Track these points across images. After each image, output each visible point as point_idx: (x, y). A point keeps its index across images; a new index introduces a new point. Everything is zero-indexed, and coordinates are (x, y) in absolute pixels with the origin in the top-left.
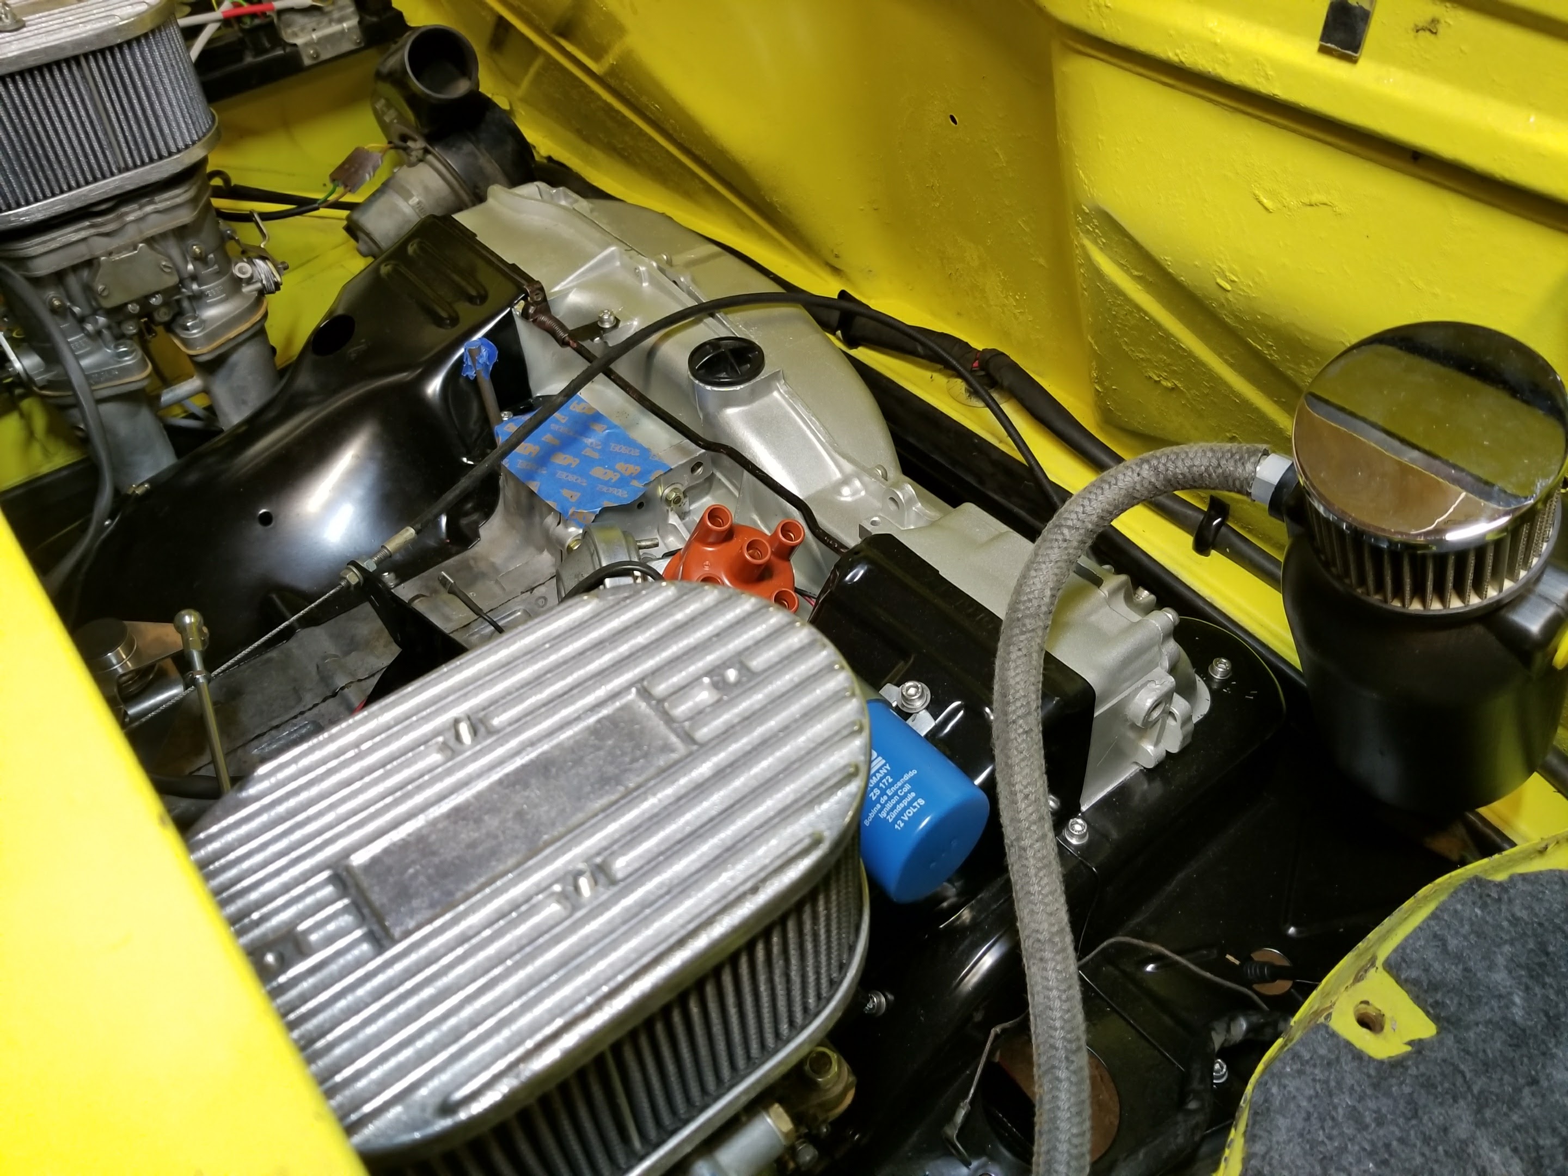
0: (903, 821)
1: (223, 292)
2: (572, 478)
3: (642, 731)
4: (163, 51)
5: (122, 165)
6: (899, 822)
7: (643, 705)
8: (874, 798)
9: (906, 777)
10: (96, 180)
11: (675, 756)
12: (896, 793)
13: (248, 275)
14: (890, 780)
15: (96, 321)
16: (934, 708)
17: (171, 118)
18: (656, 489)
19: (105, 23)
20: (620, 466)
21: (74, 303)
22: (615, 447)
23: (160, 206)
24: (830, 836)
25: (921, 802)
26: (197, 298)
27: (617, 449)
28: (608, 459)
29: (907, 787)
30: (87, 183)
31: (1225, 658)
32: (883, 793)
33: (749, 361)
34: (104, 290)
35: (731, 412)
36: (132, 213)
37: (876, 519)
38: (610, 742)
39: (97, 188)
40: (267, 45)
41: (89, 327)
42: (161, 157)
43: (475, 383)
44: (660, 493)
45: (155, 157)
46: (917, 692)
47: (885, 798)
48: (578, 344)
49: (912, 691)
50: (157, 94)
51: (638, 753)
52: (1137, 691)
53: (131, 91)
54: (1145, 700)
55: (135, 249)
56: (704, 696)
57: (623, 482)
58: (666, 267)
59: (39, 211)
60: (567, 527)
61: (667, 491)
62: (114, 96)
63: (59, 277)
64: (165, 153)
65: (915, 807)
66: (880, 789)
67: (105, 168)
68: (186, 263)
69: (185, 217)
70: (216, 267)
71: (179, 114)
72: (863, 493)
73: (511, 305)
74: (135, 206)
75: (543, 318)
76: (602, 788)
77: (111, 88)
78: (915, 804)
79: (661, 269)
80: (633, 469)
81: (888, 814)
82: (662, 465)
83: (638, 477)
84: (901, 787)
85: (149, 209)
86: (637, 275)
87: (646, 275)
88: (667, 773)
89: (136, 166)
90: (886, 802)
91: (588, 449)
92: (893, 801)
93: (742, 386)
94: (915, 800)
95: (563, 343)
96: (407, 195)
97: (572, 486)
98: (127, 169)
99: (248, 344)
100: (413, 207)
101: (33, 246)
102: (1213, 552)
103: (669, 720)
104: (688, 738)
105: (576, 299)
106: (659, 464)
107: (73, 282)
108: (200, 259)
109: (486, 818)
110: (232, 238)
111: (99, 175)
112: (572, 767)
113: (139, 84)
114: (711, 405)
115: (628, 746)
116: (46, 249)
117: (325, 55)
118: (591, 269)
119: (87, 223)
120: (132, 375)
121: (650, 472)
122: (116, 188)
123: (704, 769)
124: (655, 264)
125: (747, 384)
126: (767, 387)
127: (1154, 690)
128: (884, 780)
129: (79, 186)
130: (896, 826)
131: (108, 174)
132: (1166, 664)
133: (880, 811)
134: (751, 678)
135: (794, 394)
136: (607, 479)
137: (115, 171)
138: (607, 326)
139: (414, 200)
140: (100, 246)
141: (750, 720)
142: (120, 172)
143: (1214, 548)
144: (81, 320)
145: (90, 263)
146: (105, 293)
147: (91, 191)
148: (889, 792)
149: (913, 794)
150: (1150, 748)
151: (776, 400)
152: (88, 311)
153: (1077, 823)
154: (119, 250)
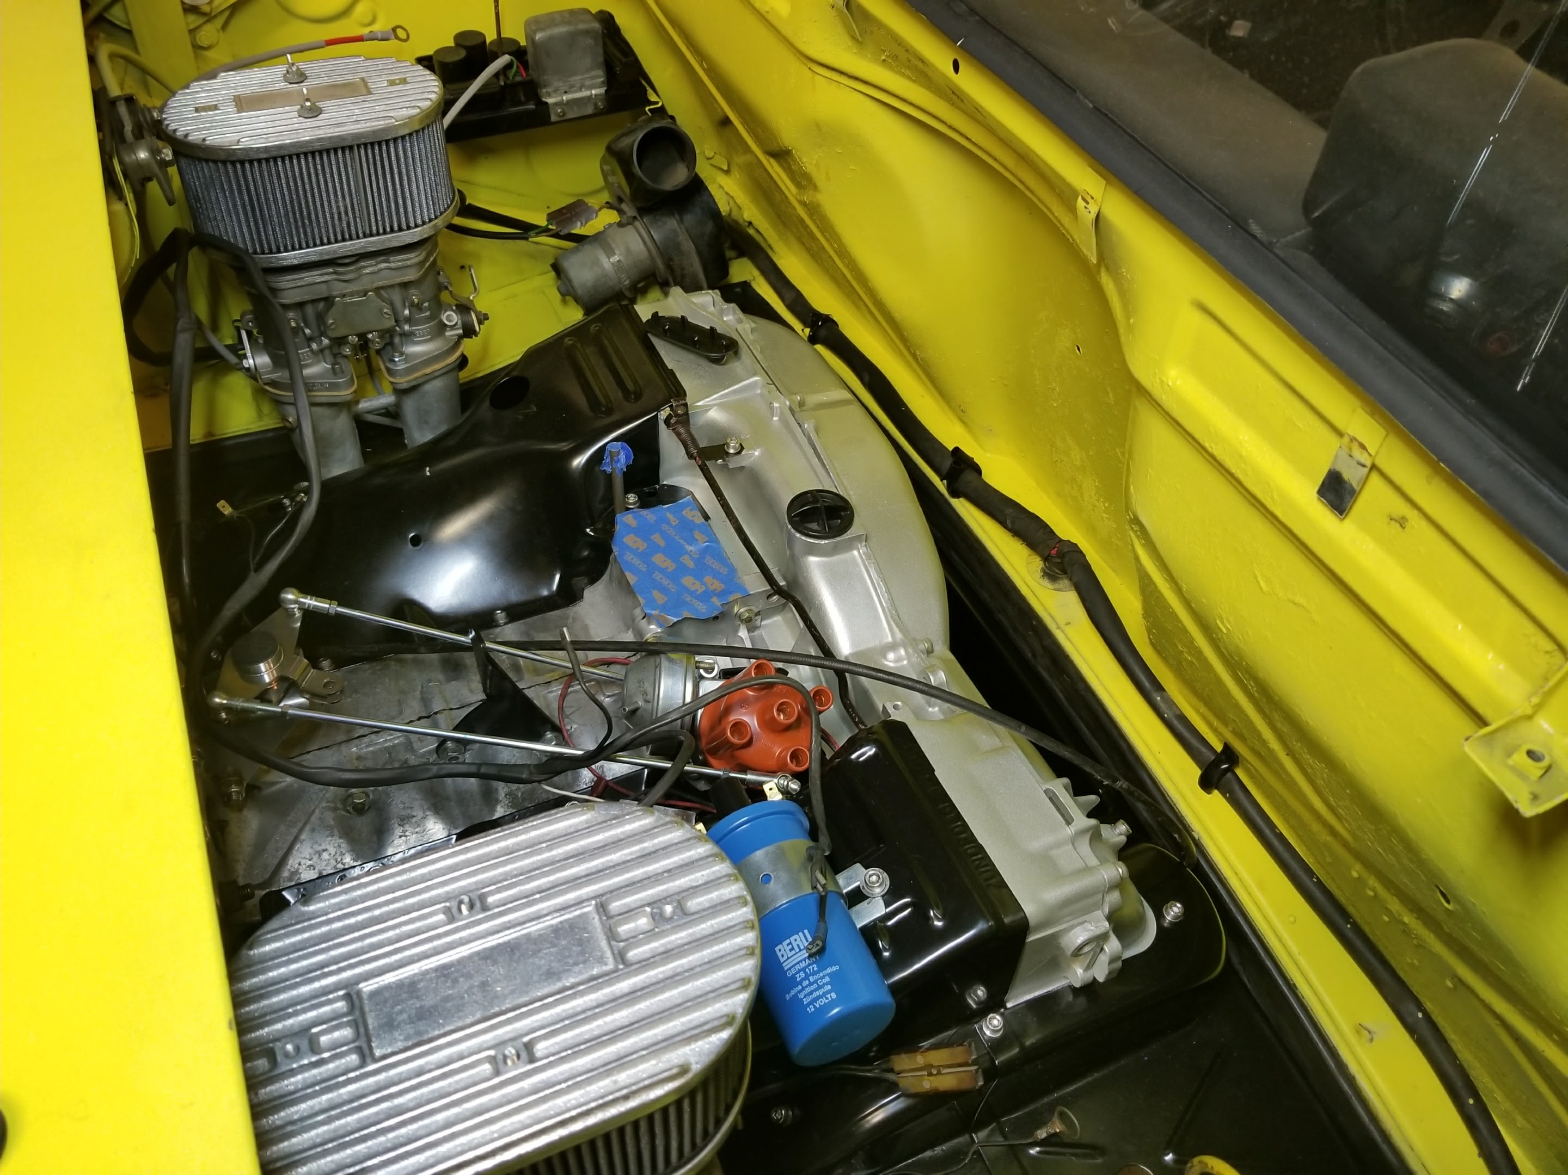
0: (815, 1007)
1: (429, 334)
2: (665, 582)
3: (588, 940)
4: (422, 146)
5: (368, 232)
6: (811, 1006)
7: (596, 921)
8: (798, 979)
9: (829, 970)
10: (344, 240)
11: (605, 968)
12: (816, 982)
13: (453, 323)
14: (815, 969)
15: (321, 341)
16: (889, 898)
17: (417, 199)
18: (733, 607)
19: (382, 123)
20: (708, 579)
21: (307, 326)
22: (709, 560)
23: (393, 265)
24: (696, 1067)
25: (834, 995)
26: (407, 336)
27: (710, 563)
28: (700, 570)
29: (827, 979)
30: (336, 241)
31: (1180, 902)
32: (806, 978)
33: (840, 517)
34: (333, 323)
35: (813, 559)
36: (369, 267)
37: (899, 703)
38: (564, 943)
39: (345, 247)
40: (523, 98)
41: (314, 346)
42: (400, 229)
43: (609, 477)
44: (736, 610)
45: (396, 228)
46: (877, 882)
47: (807, 982)
48: (703, 462)
49: (874, 878)
50: (409, 178)
51: (581, 958)
52: (1072, 927)
53: (388, 176)
54: (1079, 936)
55: (365, 296)
56: (643, 922)
57: (705, 597)
58: (796, 409)
59: (296, 258)
60: (649, 623)
61: (742, 610)
62: (373, 178)
63: (300, 305)
64: (404, 226)
65: (827, 998)
66: (805, 972)
67: (354, 232)
68: (404, 307)
69: (412, 275)
70: (428, 313)
71: (423, 197)
72: (905, 662)
73: (658, 408)
74: (373, 262)
75: (682, 430)
76: (547, 979)
77: (372, 171)
78: (828, 996)
79: (791, 409)
80: (718, 585)
81: (805, 997)
82: (745, 590)
83: (720, 595)
84: (823, 977)
85: (383, 265)
86: (771, 408)
87: (778, 411)
88: (595, 982)
89: (378, 234)
90: (807, 986)
91: (686, 557)
92: (812, 988)
93: (826, 541)
94: (829, 992)
95: (690, 456)
96: (610, 253)
97: (663, 590)
98: (371, 235)
99: (440, 378)
100: (613, 264)
101: (285, 282)
102: (1216, 792)
103: (612, 935)
104: (621, 956)
105: (715, 415)
106: (741, 588)
107: (309, 310)
108: (418, 307)
109: (461, 980)
110: (446, 288)
111: (347, 236)
112: (532, 956)
113: (396, 171)
114: (798, 549)
115: (576, 949)
116: (294, 285)
117: (570, 115)
118: (734, 392)
119: (331, 270)
120: (340, 391)
121: (731, 593)
122: (361, 248)
123: (624, 986)
124: (788, 403)
125: (831, 541)
126: (849, 546)
127: (1088, 930)
128: (811, 967)
129: (329, 243)
130: (808, 1009)
131: (354, 236)
132: (1107, 910)
133: (800, 991)
134: (684, 916)
135: (870, 556)
136: (693, 589)
137: (361, 235)
138: (732, 451)
139: (615, 259)
140: (338, 288)
141: (668, 954)
142: (365, 236)
143: (1217, 788)
144: (310, 339)
145: (328, 301)
146: (333, 327)
147: (340, 248)
148: (811, 979)
149: (829, 987)
150: (1080, 971)
151: (854, 557)
152: (316, 334)
153: (995, 1018)
154: (352, 294)
